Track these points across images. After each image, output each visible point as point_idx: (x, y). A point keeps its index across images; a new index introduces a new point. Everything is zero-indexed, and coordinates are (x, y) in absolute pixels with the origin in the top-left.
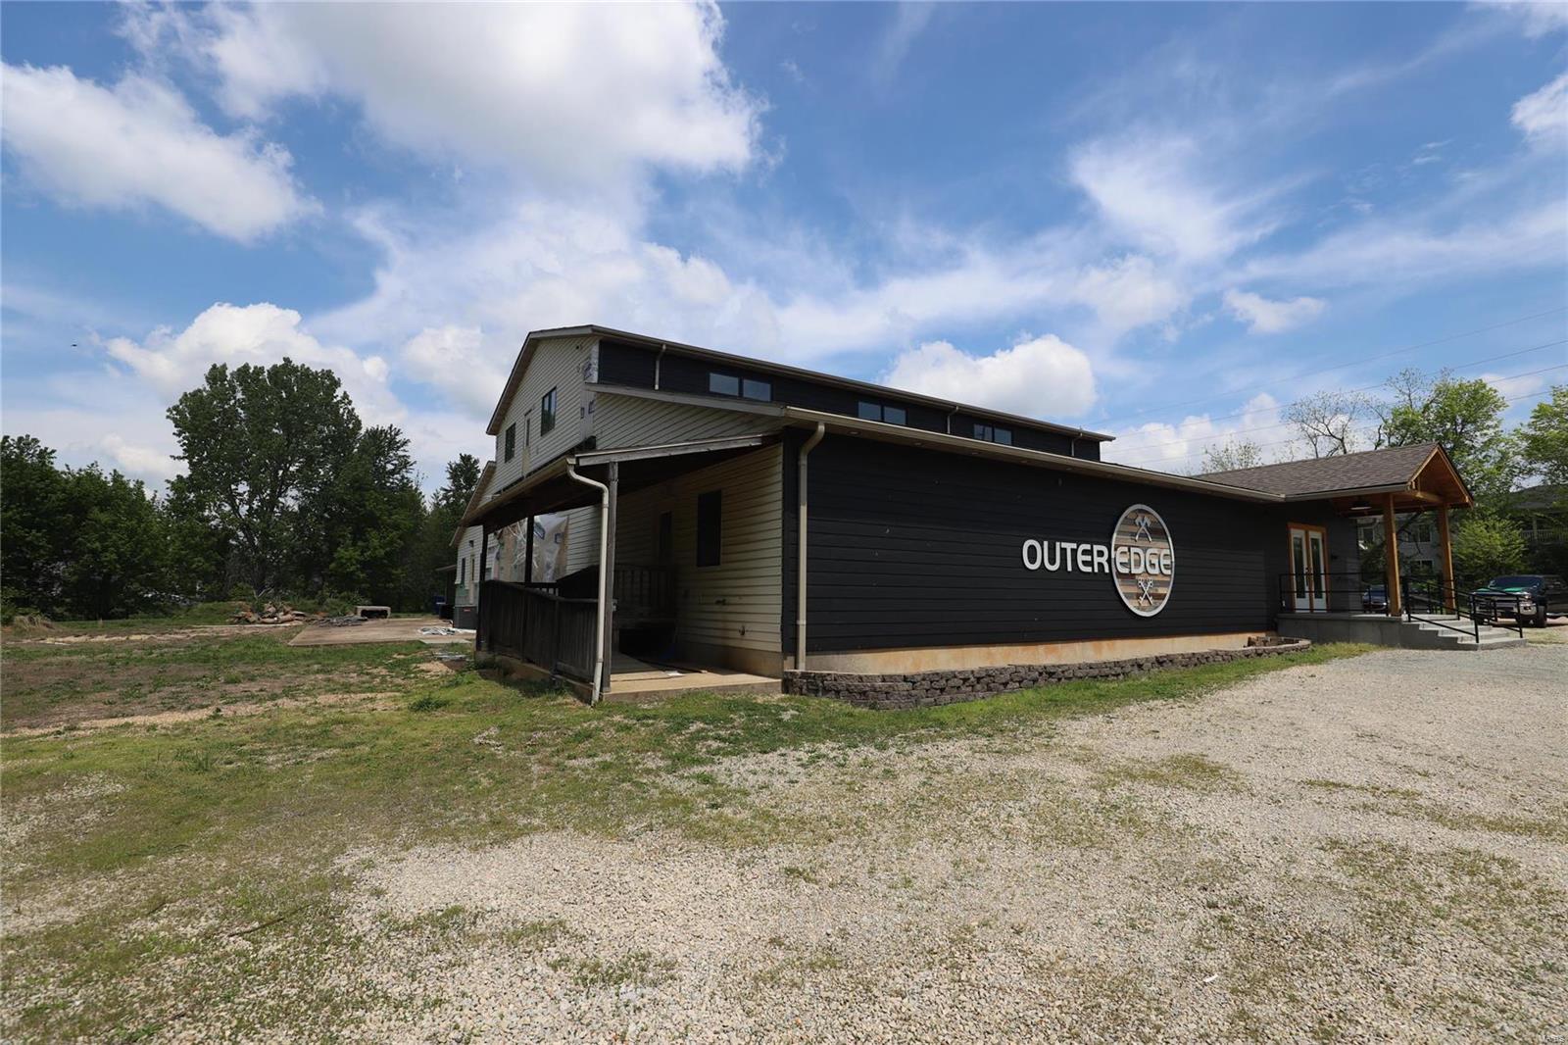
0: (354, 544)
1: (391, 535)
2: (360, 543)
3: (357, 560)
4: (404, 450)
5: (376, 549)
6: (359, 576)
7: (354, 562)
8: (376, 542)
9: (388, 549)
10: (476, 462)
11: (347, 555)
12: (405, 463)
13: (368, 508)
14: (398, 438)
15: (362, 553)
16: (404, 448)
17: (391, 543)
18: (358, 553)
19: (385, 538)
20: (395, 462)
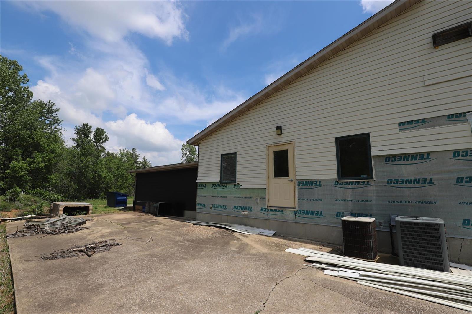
0: (24, 160)
1: (49, 156)
2: (28, 159)
3: (26, 169)
4: (56, 114)
5: (39, 163)
6: (26, 179)
7: (24, 170)
8: (40, 159)
9: (47, 164)
10: (91, 127)
11: (19, 165)
12: (56, 121)
13: (36, 139)
14: (53, 108)
15: (30, 164)
16: (56, 113)
17: (49, 160)
18: (27, 165)
19: (45, 157)
20: (50, 120)
